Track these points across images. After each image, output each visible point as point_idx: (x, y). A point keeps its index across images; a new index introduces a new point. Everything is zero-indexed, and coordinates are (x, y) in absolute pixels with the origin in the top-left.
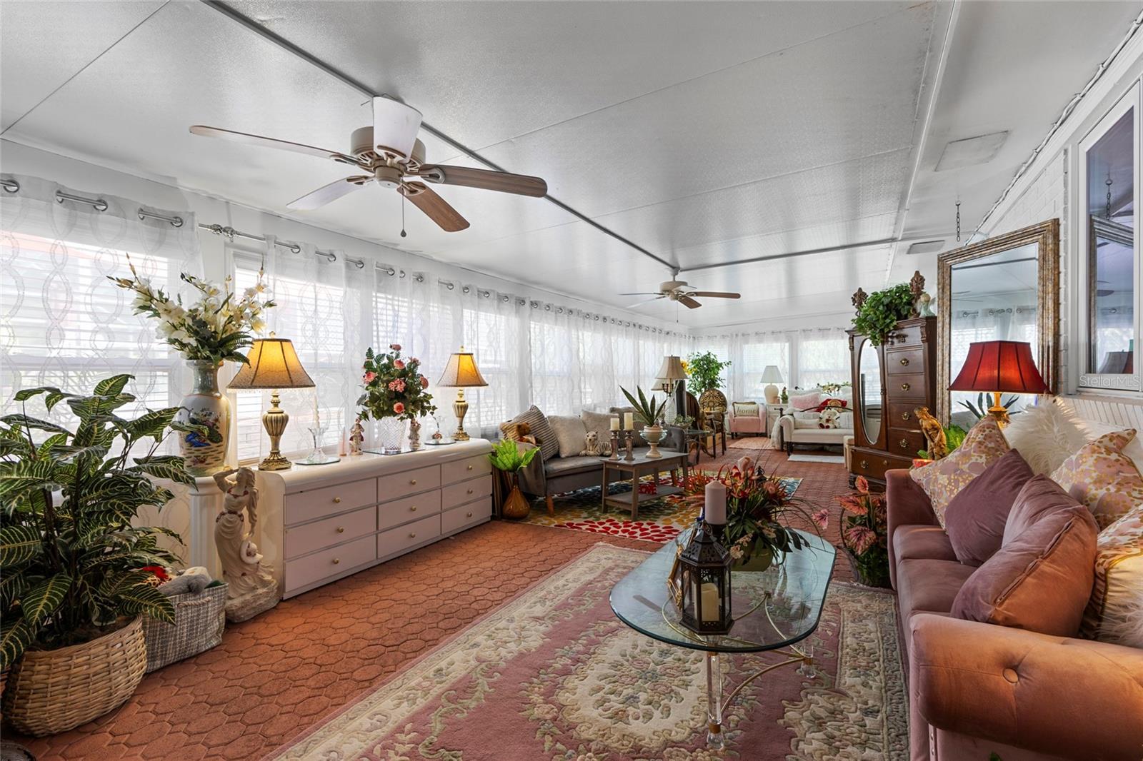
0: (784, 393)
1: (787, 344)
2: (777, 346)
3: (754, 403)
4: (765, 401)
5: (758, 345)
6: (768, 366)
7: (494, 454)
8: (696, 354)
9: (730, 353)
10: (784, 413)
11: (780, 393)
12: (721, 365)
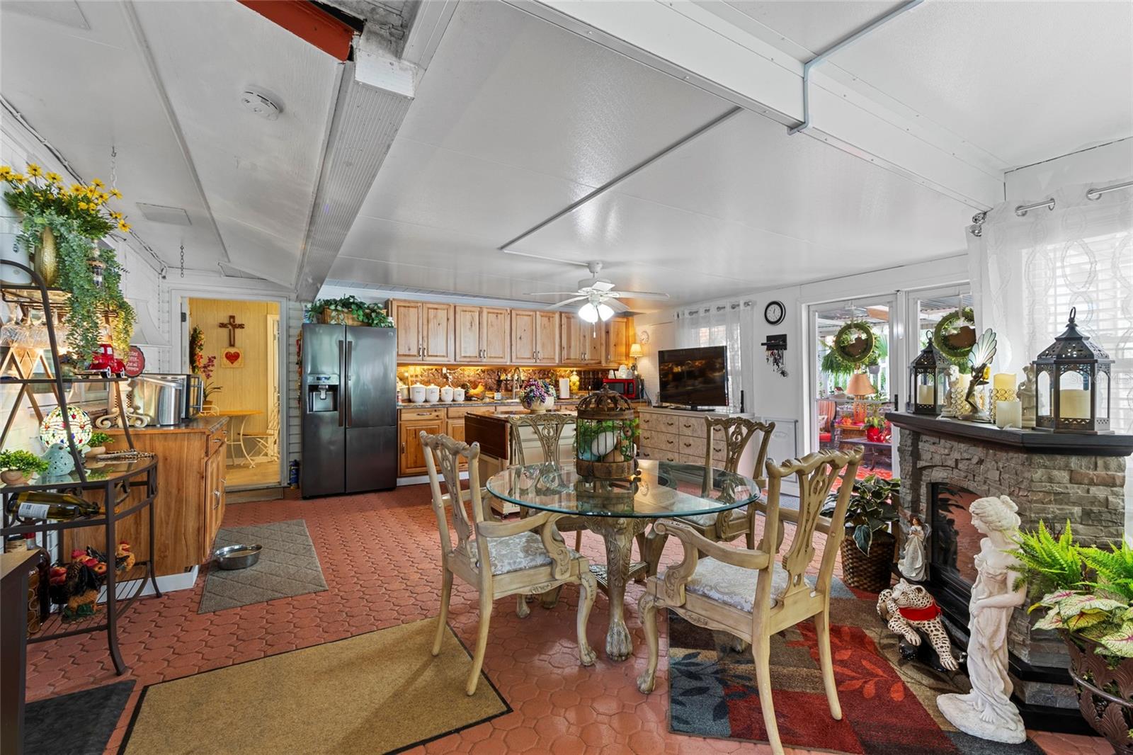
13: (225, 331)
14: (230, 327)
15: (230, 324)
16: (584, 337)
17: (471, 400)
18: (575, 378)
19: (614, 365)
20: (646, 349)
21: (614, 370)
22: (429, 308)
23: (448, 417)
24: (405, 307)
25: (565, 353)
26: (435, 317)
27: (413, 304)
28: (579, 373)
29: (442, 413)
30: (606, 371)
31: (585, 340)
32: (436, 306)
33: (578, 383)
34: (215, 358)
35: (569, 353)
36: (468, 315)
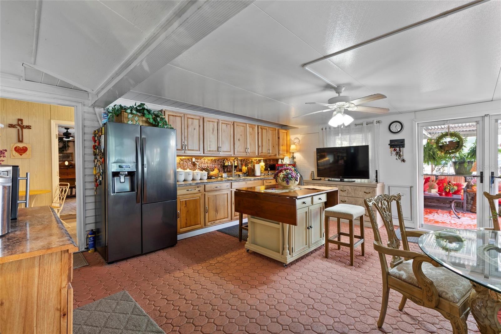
13: (14, 131)
14: (19, 127)
15: (19, 125)
16: (269, 140)
17: (211, 178)
18: (262, 164)
19: (281, 157)
20: (298, 148)
21: (281, 159)
22: (188, 118)
23: (205, 191)
24: (173, 116)
25: (260, 149)
26: (192, 124)
27: (178, 115)
28: (265, 161)
29: (202, 188)
30: (277, 160)
31: (269, 142)
32: (192, 117)
33: (264, 167)
34: (6, 151)
35: (262, 150)
36: (211, 124)
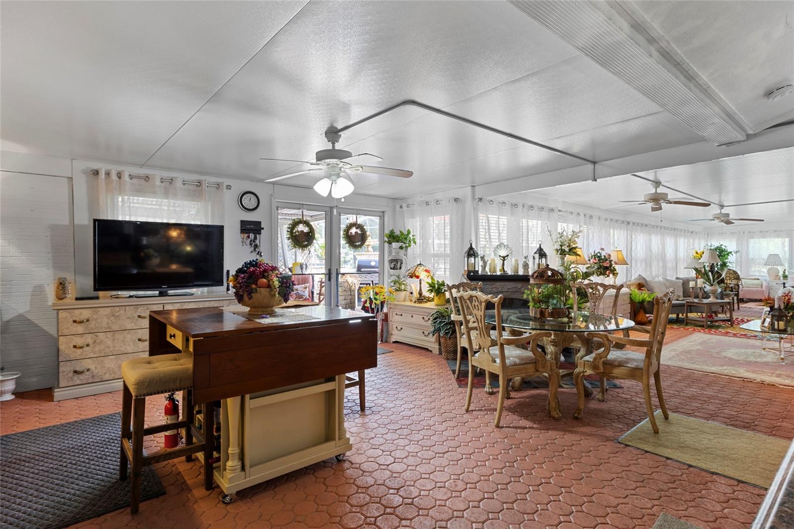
0: (784, 273)
1: (787, 240)
2: (779, 241)
3: (758, 279)
4: (768, 278)
5: (762, 240)
6: (770, 255)
7: (631, 294)
8: (709, 244)
9: (737, 245)
10: (786, 286)
11: (781, 273)
12: (731, 253)
